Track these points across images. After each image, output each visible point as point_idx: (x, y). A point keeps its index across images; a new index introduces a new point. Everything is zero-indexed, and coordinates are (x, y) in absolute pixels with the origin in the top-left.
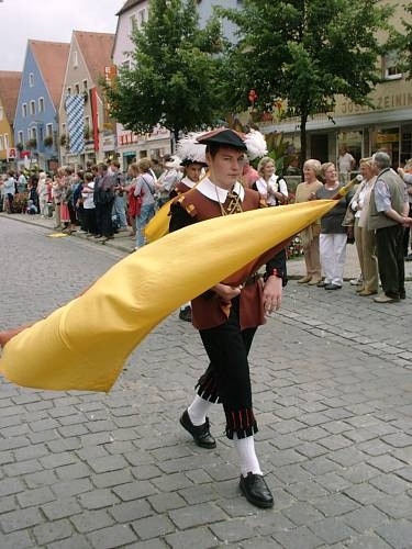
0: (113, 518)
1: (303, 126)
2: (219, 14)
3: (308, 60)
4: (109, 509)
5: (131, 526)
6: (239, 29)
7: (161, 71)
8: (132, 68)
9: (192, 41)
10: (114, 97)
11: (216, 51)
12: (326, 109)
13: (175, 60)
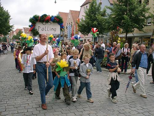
1: (126, 36)
2: (107, 8)
3: (129, 20)
6: (111, 11)
7: (91, 21)
8: (84, 19)
9: (99, 13)
10: (79, 26)
11: (105, 16)
12: (132, 32)
13: (95, 18)
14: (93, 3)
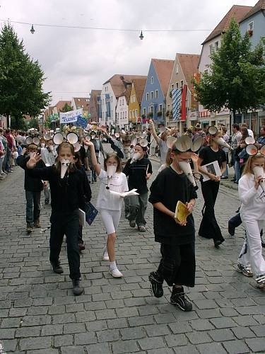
0: (211, 338)
4: (209, 332)
5: (223, 345)
7: (227, 76)
8: (210, 74)
9: (246, 58)
10: (198, 90)
11: (260, 64)
13: (235, 69)
14: (231, 34)
